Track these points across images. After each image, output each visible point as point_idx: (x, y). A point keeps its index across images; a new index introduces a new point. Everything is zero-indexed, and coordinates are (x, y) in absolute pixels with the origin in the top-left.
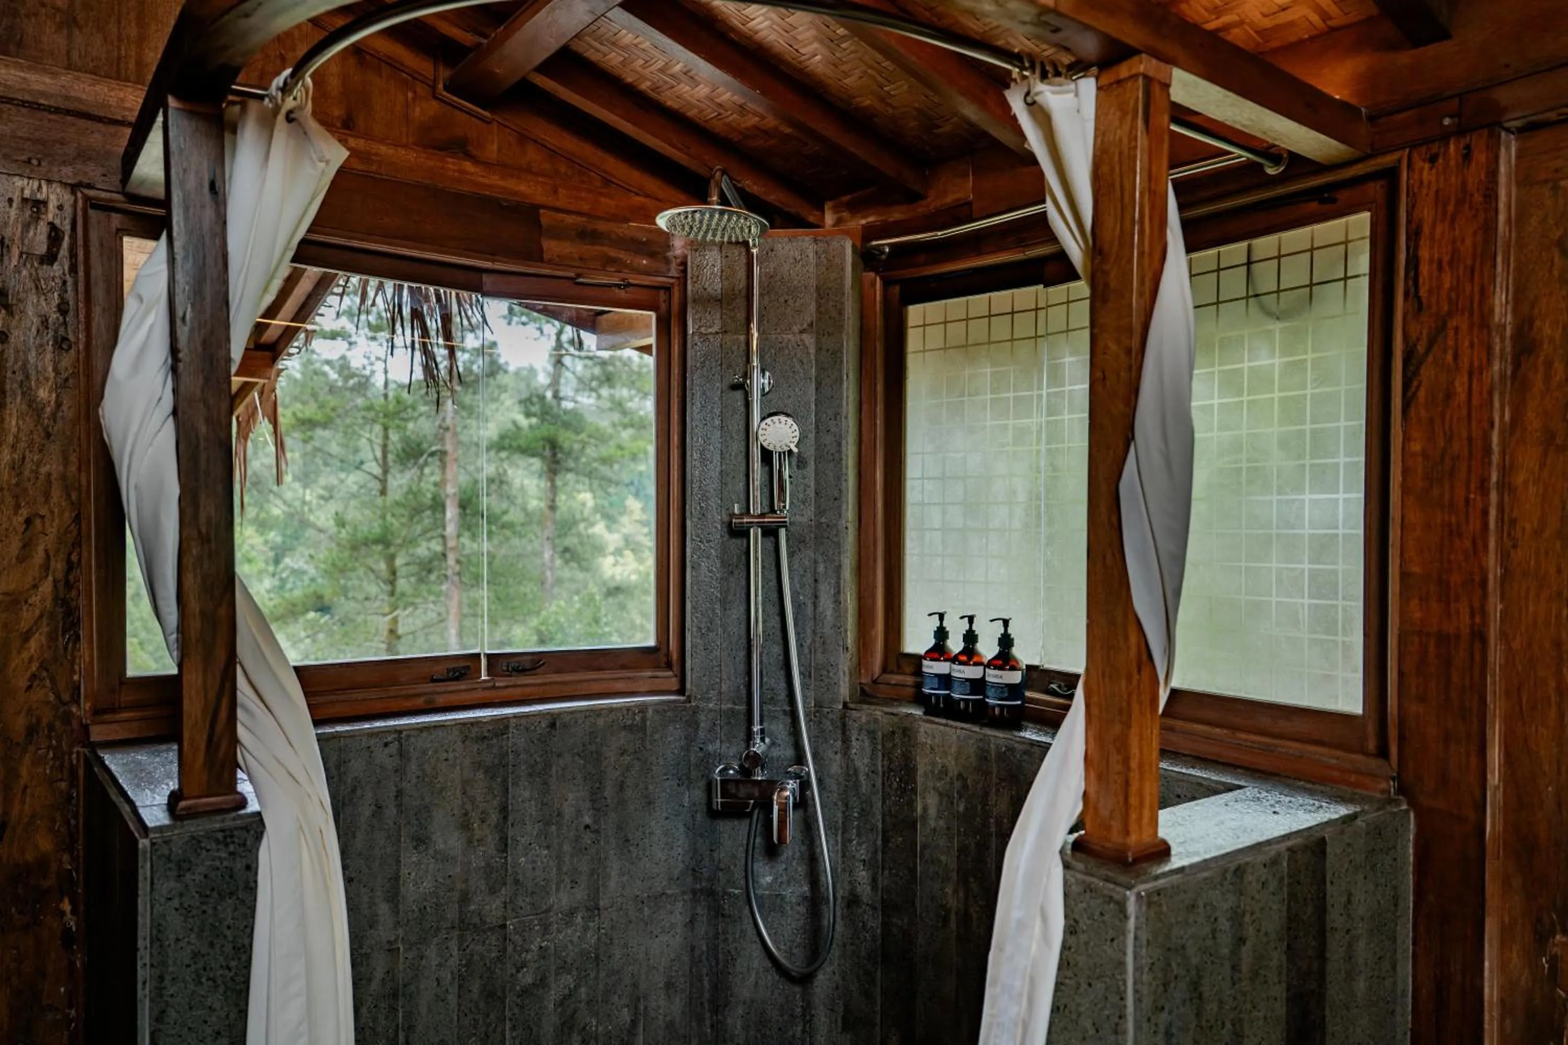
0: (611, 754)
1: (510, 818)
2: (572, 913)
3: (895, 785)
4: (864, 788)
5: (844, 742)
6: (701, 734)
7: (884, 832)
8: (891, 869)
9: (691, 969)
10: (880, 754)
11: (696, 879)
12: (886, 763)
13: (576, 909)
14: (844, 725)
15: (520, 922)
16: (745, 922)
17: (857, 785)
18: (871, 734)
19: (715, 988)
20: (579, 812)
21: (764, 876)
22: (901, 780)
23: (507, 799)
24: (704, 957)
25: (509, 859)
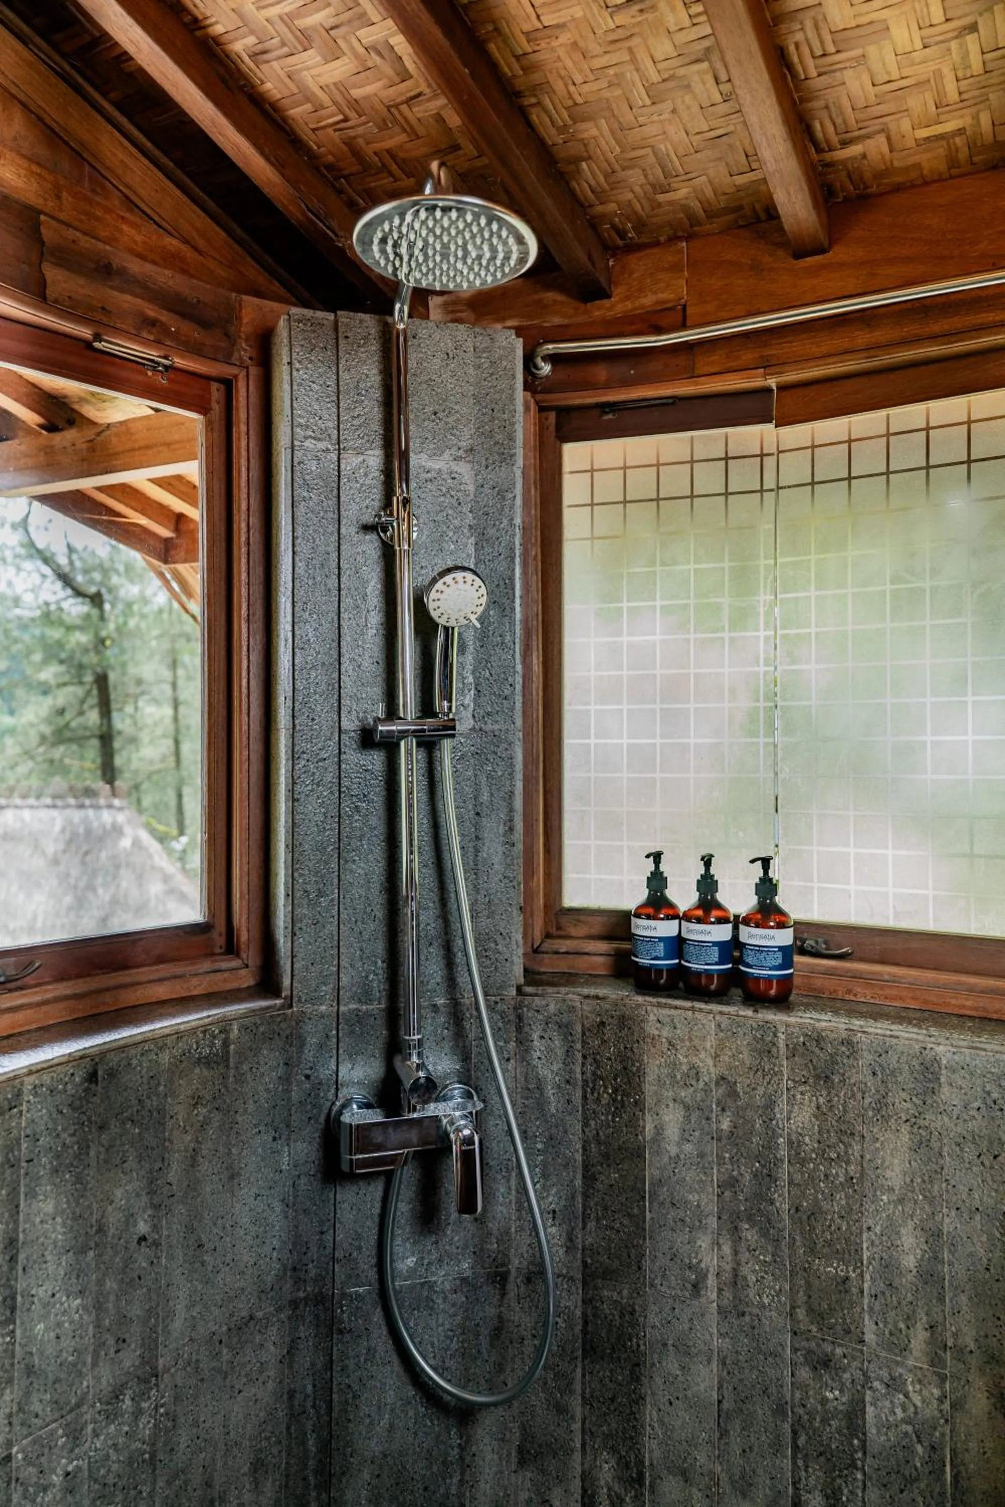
0: (179, 1109)
1: (22, 1257)
2: (116, 1395)
3: (605, 1099)
4: (554, 1105)
5: (519, 1042)
6: (309, 1054)
7: (586, 1167)
8: (598, 1220)
9: (288, 1428)
10: (579, 1056)
11: (298, 1282)
12: (589, 1068)
13: (124, 1386)
14: (520, 1018)
15: (34, 1442)
16: (375, 1333)
17: (541, 1105)
18: (565, 1029)
19: (326, 1448)
20: (130, 1220)
21: (405, 1258)
22: (616, 1090)
23: (16, 1222)
24: (309, 1404)
25: (18, 1333)
